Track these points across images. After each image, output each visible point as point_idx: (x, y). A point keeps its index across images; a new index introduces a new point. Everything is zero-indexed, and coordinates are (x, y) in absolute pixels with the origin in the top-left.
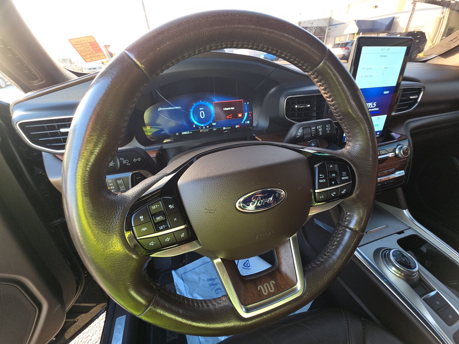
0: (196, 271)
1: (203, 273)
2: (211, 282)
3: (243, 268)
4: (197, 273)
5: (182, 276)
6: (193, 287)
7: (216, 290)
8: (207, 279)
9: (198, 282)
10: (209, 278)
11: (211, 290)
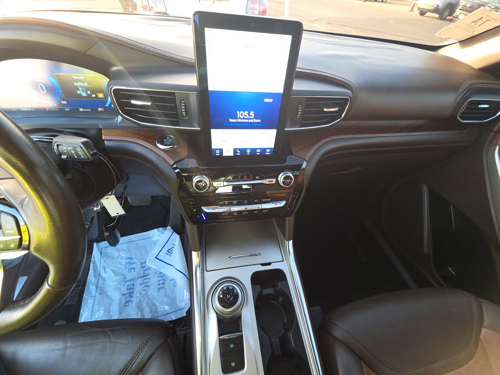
0: (118, 248)
1: (124, 250)
2: (128, 260)
3: (166, 253)
4: (118, 250)
5: (102, 250)
6: (108, 262)
7: (130, 269)
8: (126, 257)
9: (115, 258)
10: (128, 256)
11: (126, 268)
